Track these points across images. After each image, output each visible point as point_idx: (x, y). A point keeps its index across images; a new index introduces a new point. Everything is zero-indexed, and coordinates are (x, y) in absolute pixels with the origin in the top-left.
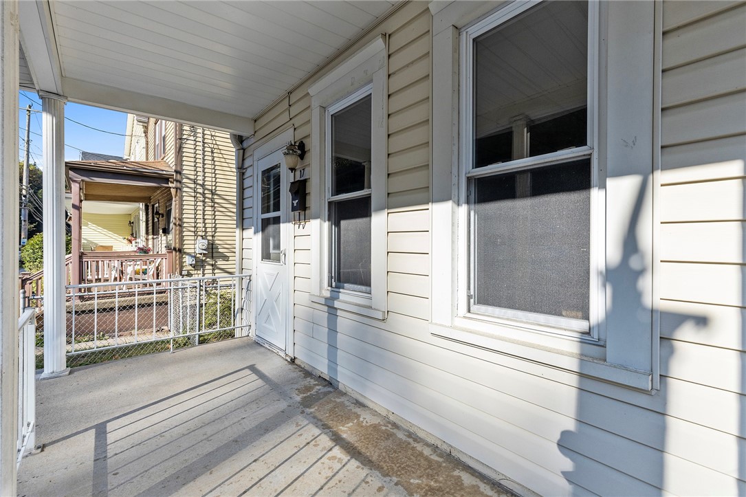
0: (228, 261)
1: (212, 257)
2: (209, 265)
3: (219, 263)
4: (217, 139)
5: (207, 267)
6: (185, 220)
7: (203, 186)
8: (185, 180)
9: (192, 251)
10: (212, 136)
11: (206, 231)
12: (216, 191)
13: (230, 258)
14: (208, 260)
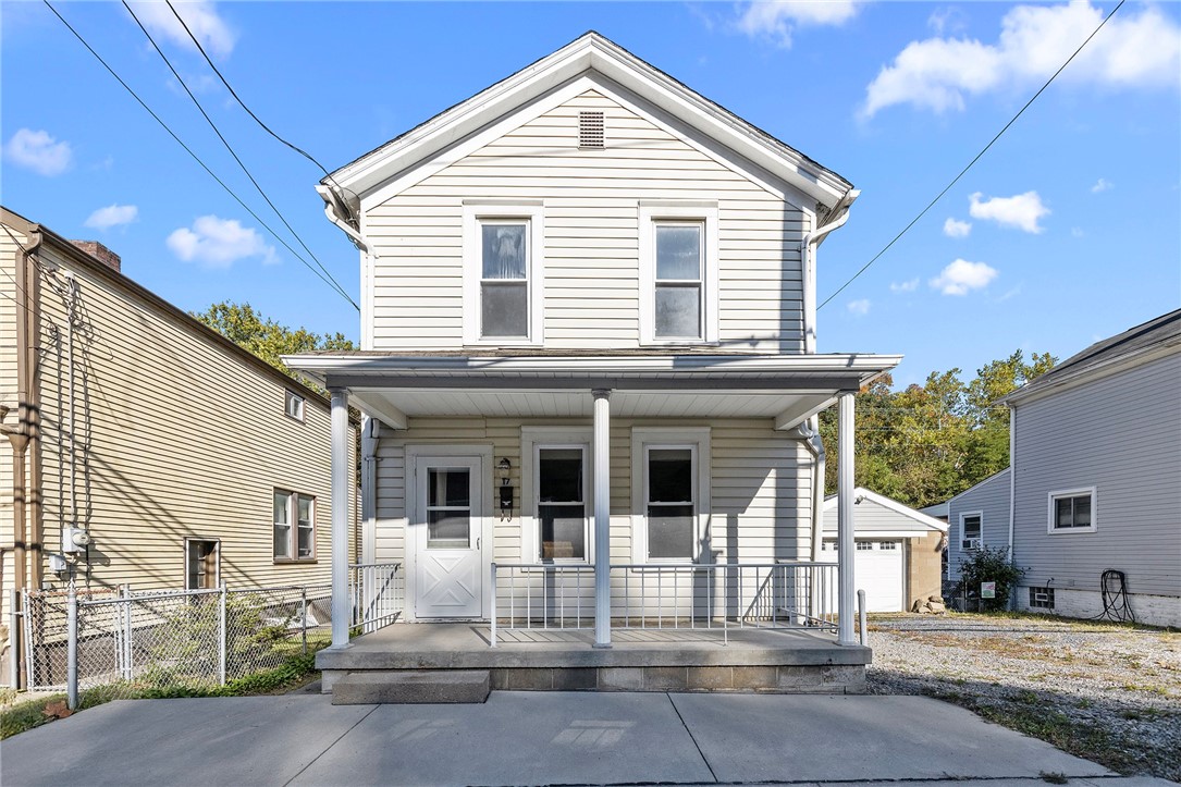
0: (108, 565)
1: (87, 559)
2: (82, 572)
3: (96, 568)
4: (92, 358)
5: (79, 576)
6: (45, 493)
7: (71, 436)
8: (43, 423)
9: (57, 547)
10: (84, 352)
11: (76, 514)
12: (91, 446)
13: (112, 561)
14: (80, 563)
